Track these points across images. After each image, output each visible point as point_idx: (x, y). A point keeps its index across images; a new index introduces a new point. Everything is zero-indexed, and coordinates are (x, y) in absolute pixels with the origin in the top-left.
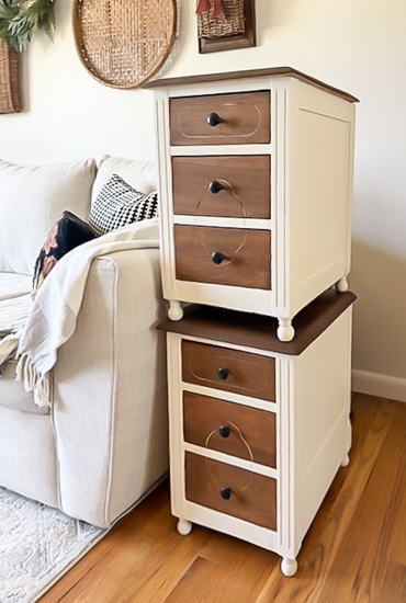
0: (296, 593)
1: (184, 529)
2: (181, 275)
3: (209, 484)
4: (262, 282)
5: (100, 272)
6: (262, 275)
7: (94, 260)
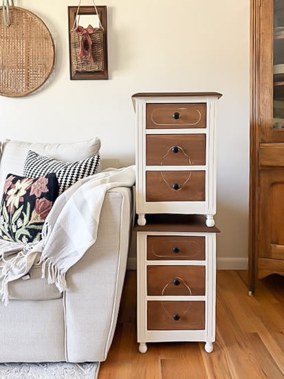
0: (219, 358)
1: (143, 349)
2: (149, 199)
3: (164, 316)
4: (200, 198)
5: (111, 200)
6: (200, 194)
7: (107, 192)
